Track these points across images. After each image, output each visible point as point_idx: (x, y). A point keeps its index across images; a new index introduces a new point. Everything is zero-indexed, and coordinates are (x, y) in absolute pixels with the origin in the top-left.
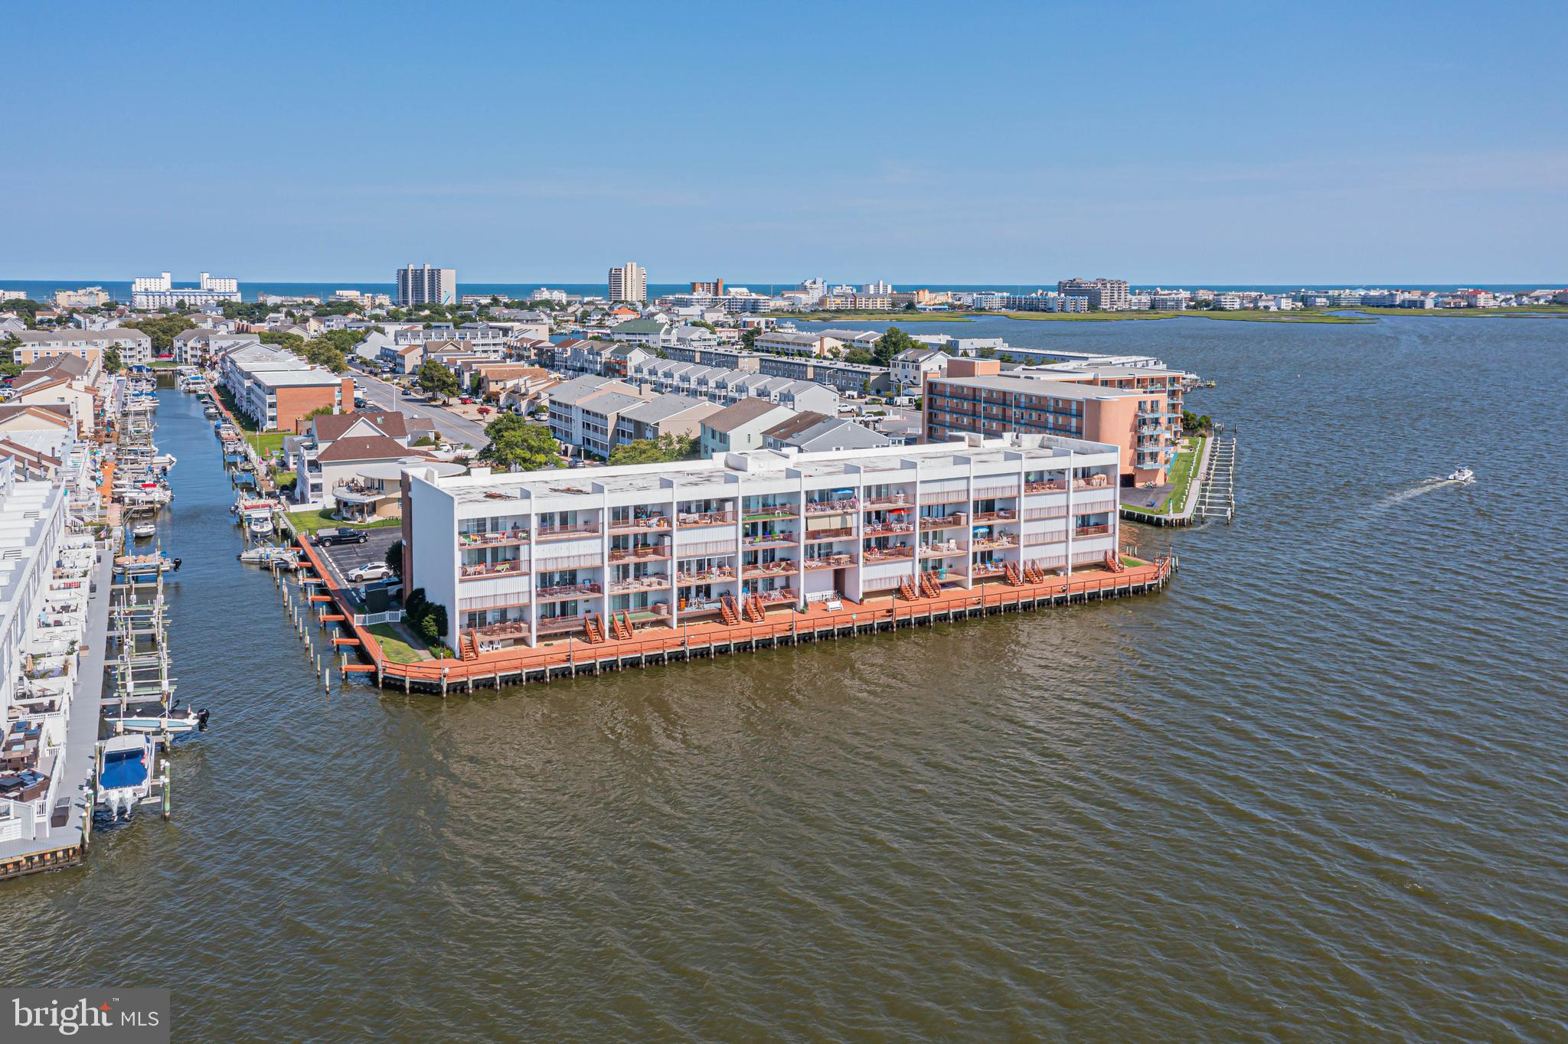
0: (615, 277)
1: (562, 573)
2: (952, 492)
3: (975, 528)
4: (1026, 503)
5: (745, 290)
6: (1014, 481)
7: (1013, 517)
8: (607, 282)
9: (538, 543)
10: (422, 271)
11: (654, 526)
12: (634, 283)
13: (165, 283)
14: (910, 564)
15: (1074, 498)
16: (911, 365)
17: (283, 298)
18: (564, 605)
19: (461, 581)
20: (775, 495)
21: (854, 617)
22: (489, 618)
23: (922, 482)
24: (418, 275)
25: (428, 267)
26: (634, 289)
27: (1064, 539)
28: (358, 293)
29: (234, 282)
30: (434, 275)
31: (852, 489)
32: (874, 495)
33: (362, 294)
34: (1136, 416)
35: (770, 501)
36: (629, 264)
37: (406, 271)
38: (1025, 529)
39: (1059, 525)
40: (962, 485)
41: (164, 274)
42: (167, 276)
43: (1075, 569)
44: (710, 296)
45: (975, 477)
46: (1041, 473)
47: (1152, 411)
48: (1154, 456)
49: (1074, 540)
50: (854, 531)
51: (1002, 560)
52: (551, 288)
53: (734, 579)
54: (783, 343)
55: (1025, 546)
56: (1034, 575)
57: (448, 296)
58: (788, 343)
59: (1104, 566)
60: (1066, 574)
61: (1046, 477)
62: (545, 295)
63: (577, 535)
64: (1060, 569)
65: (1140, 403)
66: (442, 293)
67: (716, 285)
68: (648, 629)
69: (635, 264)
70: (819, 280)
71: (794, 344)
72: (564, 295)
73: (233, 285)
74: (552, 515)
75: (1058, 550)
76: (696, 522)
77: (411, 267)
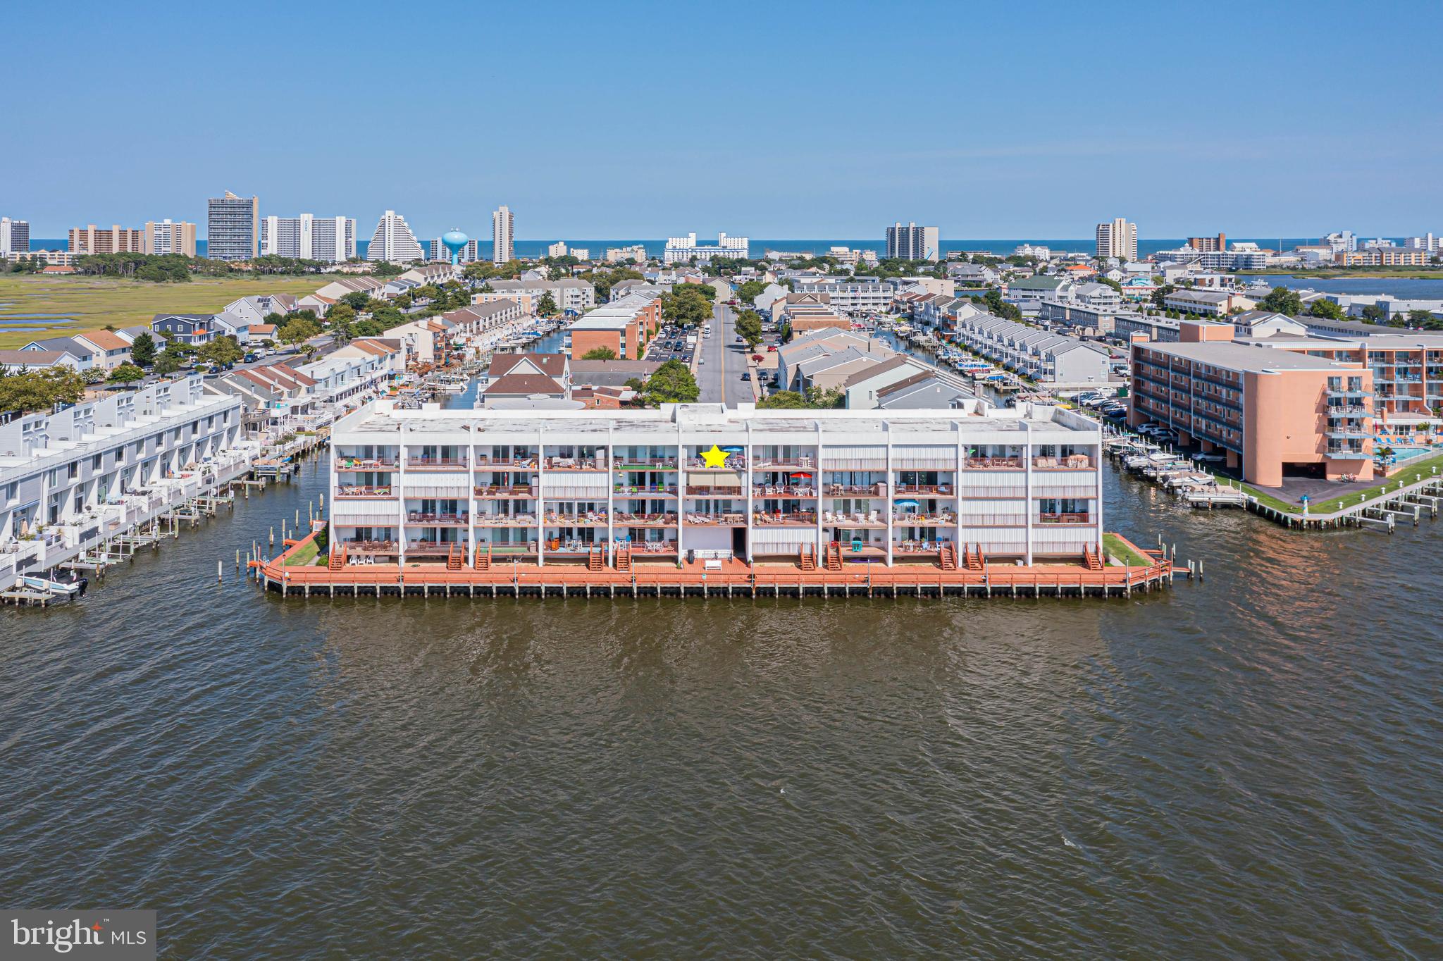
0: (1103, 233)
1: (444, 502)
2: (867, 460)
3: (897, 501)
4: (964, 480)
5: (1254, 245)
6: (950, 453)
7: (951, 493)
8: (1095, 239)
9: (406, 472)
10: (908, 229)
11: (525, 466)
12: (1124, 239)
13: (691, 241)
14: (814, 531)
15: (1034, 479)
16: (1243, 328)
17: (781, 254)
18: (444, 530)
19: (336, 499)
20: (664, 447)
21: (704, 577)
22: (374, 535)
23: (825, 446)
24: (904, 233)
25: (913, 225)
26: (1124, 245)
27: (1024, 524)
28: (846, 249)
29: (746, 240)
30: (919, 232)
31: (742, 447)
32: (780, 457)
33: (851, 250)
34: (1324, 394)
35: (659, 453)
36: (1118, 220)
37: (894, 229)
38: (963, 508)
39: (1018, 507)
40: (881, 453)
41: (690, 234)
42: (693, 235)
43: (1037, 559)
44: (1197, 251)
45: (894, 446)
46: (1002, 447)
47: (1350, 389)
48: (1355, 444)
49: (1035, 526)
50: (744, 491)
51: (947, 540)
52: (1033, 244)
53: (605, 525)
54: (1190, 302)
55: (964, 527)
56: (976, 560)
57: (931, 252)
58: (1195, 302)
59: (1082, 561)
60: (1025, 564)
61: (1009, 453)
62: (1028, 251)
63: (455, 468)
64: (1021, 558)
65: (1331, 379)
66: (926, 249)
67: (1218, 241)
68: (516, 564)
69: (1124, 220)
70: (1347, 234)
71: (1200, 303)
72: (1047, 251)
73: (744, 243)
74: (434, 448)
75: (1017, 535)
76: (569, 467)
77: (898, 225)
